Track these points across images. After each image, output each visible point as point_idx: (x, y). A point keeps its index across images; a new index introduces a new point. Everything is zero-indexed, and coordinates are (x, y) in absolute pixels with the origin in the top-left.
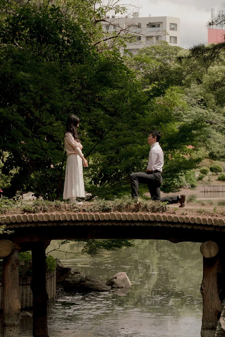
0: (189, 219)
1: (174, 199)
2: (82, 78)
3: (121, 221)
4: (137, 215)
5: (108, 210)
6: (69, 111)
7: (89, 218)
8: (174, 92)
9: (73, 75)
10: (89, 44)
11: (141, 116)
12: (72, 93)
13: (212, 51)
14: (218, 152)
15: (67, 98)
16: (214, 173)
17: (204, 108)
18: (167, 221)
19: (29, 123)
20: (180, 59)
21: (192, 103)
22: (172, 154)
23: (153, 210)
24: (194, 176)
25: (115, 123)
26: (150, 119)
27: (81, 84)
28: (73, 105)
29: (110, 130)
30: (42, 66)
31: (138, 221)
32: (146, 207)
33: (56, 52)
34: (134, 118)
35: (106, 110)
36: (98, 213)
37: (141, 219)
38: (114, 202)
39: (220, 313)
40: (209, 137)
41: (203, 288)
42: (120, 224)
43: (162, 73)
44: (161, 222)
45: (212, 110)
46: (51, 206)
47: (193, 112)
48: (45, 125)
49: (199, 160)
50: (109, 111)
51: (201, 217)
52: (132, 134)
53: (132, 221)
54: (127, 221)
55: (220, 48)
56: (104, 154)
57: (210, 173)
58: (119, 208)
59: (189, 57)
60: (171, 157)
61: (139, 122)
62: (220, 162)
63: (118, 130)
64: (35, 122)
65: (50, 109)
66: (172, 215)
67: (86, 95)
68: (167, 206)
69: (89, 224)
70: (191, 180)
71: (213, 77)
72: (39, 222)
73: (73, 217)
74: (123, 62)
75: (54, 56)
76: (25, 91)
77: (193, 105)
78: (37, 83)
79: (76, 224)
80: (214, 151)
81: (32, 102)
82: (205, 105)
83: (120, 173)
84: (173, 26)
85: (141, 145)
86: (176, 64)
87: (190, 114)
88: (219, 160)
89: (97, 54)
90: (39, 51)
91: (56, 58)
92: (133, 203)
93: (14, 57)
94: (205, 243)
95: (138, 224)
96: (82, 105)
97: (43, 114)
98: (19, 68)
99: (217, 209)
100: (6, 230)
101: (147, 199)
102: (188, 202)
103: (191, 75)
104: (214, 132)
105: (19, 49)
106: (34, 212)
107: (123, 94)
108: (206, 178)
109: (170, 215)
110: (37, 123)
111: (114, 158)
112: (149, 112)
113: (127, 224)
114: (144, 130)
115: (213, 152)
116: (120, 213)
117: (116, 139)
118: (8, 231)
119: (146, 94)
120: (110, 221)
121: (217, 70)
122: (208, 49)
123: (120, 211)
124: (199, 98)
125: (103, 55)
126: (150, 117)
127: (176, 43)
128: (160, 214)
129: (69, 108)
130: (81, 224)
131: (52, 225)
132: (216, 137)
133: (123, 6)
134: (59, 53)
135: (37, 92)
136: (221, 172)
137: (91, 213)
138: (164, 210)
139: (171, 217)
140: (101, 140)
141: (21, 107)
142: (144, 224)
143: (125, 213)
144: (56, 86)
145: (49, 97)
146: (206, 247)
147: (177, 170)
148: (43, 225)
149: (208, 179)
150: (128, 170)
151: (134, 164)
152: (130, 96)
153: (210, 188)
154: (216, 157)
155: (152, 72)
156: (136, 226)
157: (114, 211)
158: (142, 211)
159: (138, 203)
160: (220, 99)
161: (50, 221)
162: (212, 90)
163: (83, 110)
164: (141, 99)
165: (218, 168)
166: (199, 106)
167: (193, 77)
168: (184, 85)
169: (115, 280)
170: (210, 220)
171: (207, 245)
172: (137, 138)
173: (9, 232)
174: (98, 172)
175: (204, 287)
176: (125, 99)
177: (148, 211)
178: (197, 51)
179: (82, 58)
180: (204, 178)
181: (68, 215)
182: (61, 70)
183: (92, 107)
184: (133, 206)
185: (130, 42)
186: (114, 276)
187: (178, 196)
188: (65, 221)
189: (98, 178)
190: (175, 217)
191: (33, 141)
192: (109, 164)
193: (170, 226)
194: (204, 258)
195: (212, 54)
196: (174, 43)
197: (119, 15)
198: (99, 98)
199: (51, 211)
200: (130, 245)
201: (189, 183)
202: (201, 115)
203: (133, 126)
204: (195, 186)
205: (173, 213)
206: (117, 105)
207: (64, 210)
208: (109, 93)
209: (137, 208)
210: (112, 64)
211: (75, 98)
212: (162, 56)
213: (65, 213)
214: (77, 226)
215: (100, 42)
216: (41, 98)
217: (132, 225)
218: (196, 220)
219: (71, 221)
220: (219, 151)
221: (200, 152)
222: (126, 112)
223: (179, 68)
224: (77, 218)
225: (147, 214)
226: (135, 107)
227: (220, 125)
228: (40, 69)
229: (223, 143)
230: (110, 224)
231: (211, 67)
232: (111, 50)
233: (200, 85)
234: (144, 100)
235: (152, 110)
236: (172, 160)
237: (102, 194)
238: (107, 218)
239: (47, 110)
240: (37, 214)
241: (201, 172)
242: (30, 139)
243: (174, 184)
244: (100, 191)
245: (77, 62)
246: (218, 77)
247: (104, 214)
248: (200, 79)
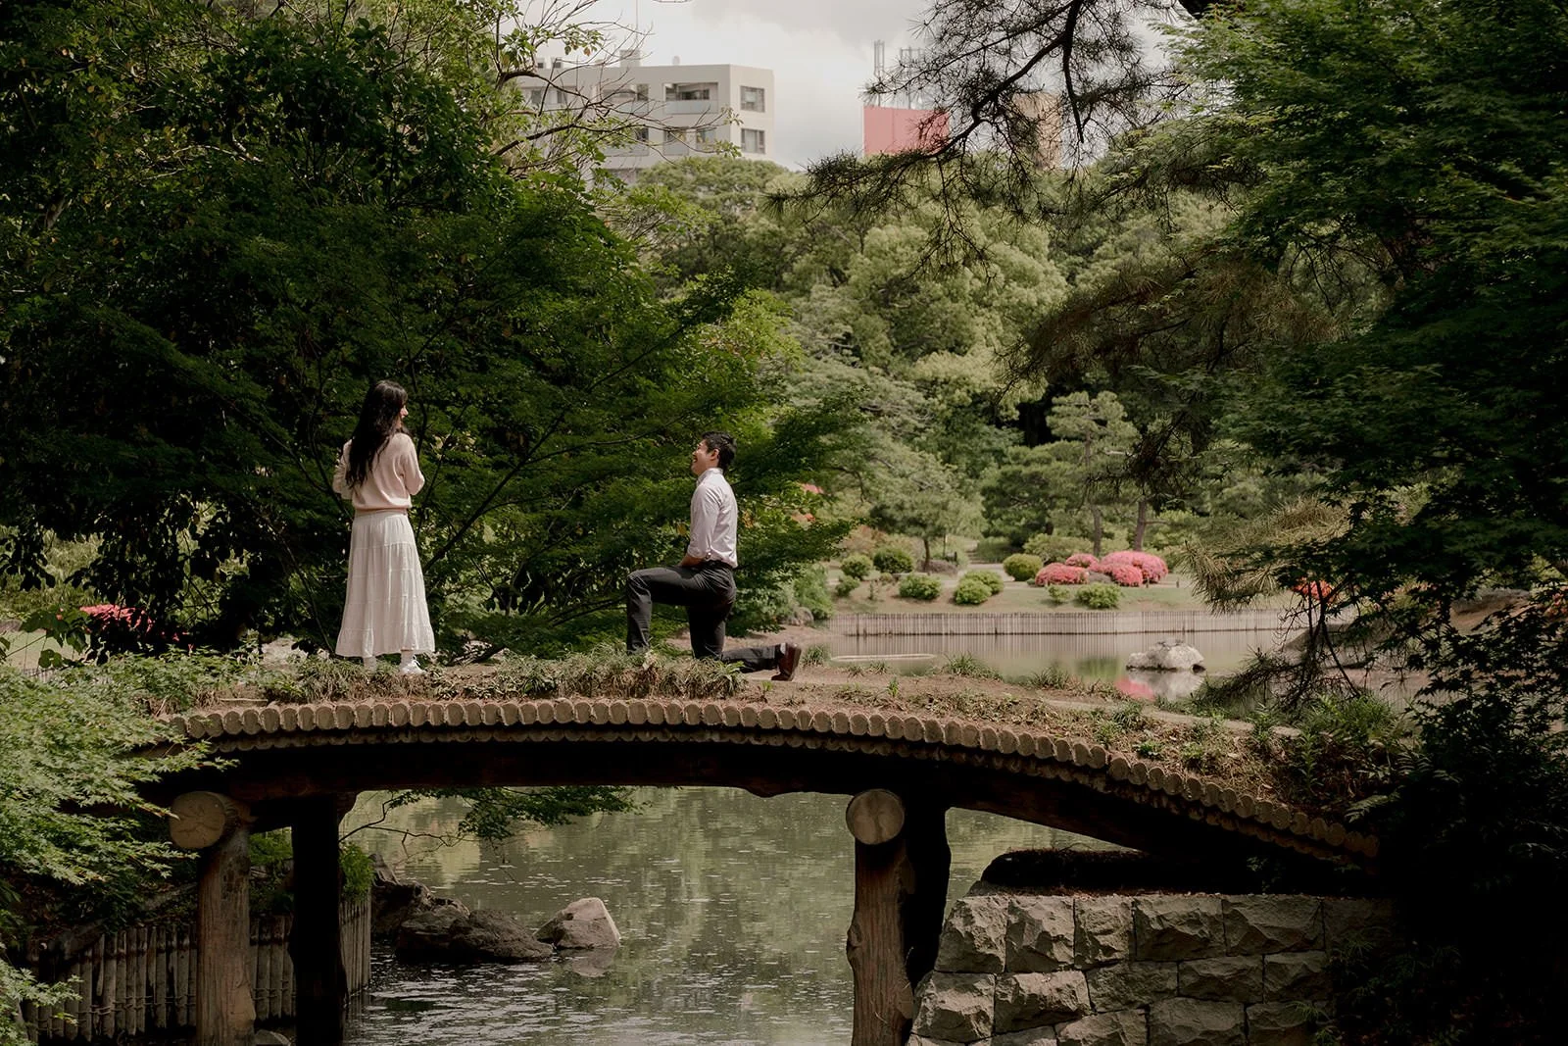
0: (809, 717)
1: (765, 655)
2: (459, 260)
3: (589, 726)
4: (641, 706)
5: (546, 692)
6: (418, 367)
7: (484, 717)
8: (760, 309)
9: (432, 249)
10: (482, 149)
11: (654, 385)
12: (427, 310)
13: (880, 175)
14: (900, 507)
15: (411, 324)
16: (887, 574)
17: (853, 364)
18: (740, 725)
19: (285, 406)
20: (777, 200)
21: (816, 348)
22: (753, 509)
23: (695, 688)
24: (821, 585)
25: (568, 408)
26: (684, 394)
27: (457, 279)
28: (432, 348)
29: (554, 429)
30: (329, 217)
31: (647, 727)
32: (671, 679)
33: (373, 174)
34: (631, 391)
35: (539, 366)
36: (514, 702)
37: (655, 720)
38: (566, 665)
39: (909, 1023)
40: (870, 458)
41: (855, 943)
42: (589, 737)
43: (716, 248)
44: (720, 728)
45: (881, 371)
46: (360, 678)
47: (820, 377)
48: (337, 414)
49: (841, 529)
50: (547, 369)
51: (845, 711)
52: (626, 443)
53: (628, 727)
54: (609, 727)
55: (906, 165)
56: (534, 510)
57: (875, 574)
58: (584, 685)
59: (807, 196)
60: (752, 517)
61: (647, 406)
62: (907, 540)
63: (576, 429)
64: (304, 404)
65: (352, 359)
66: (754, 706)
67: (472, 317)
68: (741, 677)
69: (485, 738)
70: (813, 595)
71: (882, 263)
72: (317, 732)
73: (431, 713)
74: (592, 208)
75: (365, 188)
76: (268, 302)
77: (820, 354)
78: (311, 275)
79: (441, 739)
80: (888, 502)
81: (291, 336)
82: (856, 352)
83: (585, 571)
84: (750, 97)
85: (655, 480)
86: (763, 220)
87: (809, 384)
88: (902, 531)
89: (509, 183)
90: (315, 170)
91: (373, 195)
92: (630, 666)
93: (231, 191)
94: (864, 796)
95: (646, 737)
96: (460, 349)
97: (330, 376)
98: (251, 225)
99: (900, 686)
100: (211, 758)
101: (674, 654)
102: (806, 662)
103: (811, 257)
104: (886, 440)
105: (249, 163)
106: (302, 700)
107: (593, 313)
108: (861, 591)
109: (750, 705)
110: (312, 407)
111: (564, 523)
112: (678, 371)
113: (610, 737)
114: (663, 433)
115: (884, 507)
116: (586, 700)
117: (571, 460)
118: (218, 760)
119: (671, 315)
120: (554, 726)
121: (896, 240)
122: (867, 171)
123: (586, 692)
124: (837, 330)
125: (529, 189)
126: (681, 387)
127: (763, 150)
128: (716, 703)
129: (416, 357)
130: (457, 738)
131: (360, 742)
132: (893, 457)
133: (591, 27)
134: (381, 178)
135: (309, 304)
136: (909, 570)
137: (491, 702)
138: (729, 689)
139: (752, 711)
140: (522, 464)
141: (255, 352)
142: (664, 735)
143: (603, 700)
144: (373, 286)
145: (351, 322)
146: (864, 809)
147: (770, 563)
148: (333, 741)
149: (868, 594)
150: (612, 561)
151: (633, 541)
152: (618, 321)
153: (874, 622)
154: (892, 522)
155: (685, 245)
156: (637, 743)
157: (567, 694)
158: (658, 695)
159: (646, 666)
160: (904, 336)
161: (353, 729)
162: (878, 305)
163: (464, 364)
164: (652, 329)
165: (900, 557)
166: (839, 357)
167: (816, 260)
168: (790, 288)
169: (566, 925)
170: (876, 720)
171: (869, 803)
172: (642, 456)
173: (221, 764)
174: (512, 569)
175: (859, 939)
176: (599, 328)
177: (680, 694)
178: (832, 175)
179: (461, 195)
180: (857, 590)
181: (415, 709)
182: (393, 234)
183: (493, 356)
184: (628, 678)
185: (616, 145)
186: (564, 912)
187: (778, 647)
188: (407, 728)
189: (512, 588)
190: (764, 712)
191: (298, 465)
192: (549, 542)
193: (749, 743)
194: (858, 844)
195: (880, 188)
196: (756, 151)
197: (578, 55)
198: (515, 324)
199: (360, 694)
200: (614, 806)
201: (806, 605)
202: (844, 386)
203: (629, 417)
204: (825, 618)
205: (758, 701)
206: (576, 350)
207: (402, 691)
208: (548, 310)
209: (643, 684)
210: (559, 213)
211: (435, 325)
212: (717, 193)
213: (404, 702)
214: (445, 744)
215: (517, 143)
216: (325, 324)
217: (628, 738)
218: (833, 721)
219: (426, 727)
220: (903, 502)
221: (841, 505)
222: (605, 372)
223: (774, 234)
224: (447, 718)
225: (676, 702)
226: (633, 353)
227: (906, 418)
228: (320, 227)
229: (915, 476)
230: (554, 737)
231: (875, 230)
232: (552, 170)
233: (840, 288)
234: (663, 332)
235: (689, 367)
236: (754, 529)
237: (527, 639)
238: (545, 715)
239: (345, 363)
240: (312, 706)
241: (847, 573)
242: (287, 459)
243: (758, 609)
244: (518, 632)
245: (440, 207)
246: (898, 261)
247: (536, 704)
248: (841, 267)
